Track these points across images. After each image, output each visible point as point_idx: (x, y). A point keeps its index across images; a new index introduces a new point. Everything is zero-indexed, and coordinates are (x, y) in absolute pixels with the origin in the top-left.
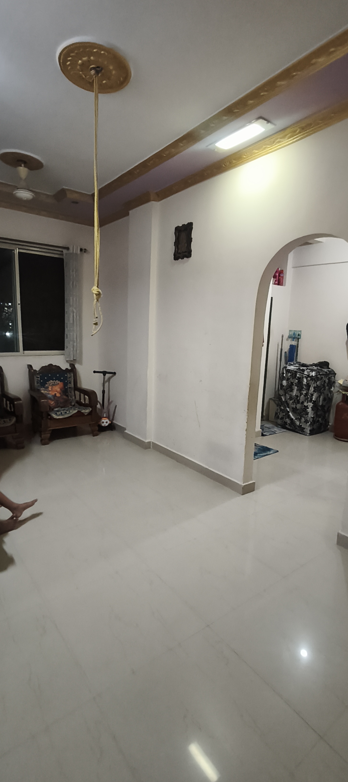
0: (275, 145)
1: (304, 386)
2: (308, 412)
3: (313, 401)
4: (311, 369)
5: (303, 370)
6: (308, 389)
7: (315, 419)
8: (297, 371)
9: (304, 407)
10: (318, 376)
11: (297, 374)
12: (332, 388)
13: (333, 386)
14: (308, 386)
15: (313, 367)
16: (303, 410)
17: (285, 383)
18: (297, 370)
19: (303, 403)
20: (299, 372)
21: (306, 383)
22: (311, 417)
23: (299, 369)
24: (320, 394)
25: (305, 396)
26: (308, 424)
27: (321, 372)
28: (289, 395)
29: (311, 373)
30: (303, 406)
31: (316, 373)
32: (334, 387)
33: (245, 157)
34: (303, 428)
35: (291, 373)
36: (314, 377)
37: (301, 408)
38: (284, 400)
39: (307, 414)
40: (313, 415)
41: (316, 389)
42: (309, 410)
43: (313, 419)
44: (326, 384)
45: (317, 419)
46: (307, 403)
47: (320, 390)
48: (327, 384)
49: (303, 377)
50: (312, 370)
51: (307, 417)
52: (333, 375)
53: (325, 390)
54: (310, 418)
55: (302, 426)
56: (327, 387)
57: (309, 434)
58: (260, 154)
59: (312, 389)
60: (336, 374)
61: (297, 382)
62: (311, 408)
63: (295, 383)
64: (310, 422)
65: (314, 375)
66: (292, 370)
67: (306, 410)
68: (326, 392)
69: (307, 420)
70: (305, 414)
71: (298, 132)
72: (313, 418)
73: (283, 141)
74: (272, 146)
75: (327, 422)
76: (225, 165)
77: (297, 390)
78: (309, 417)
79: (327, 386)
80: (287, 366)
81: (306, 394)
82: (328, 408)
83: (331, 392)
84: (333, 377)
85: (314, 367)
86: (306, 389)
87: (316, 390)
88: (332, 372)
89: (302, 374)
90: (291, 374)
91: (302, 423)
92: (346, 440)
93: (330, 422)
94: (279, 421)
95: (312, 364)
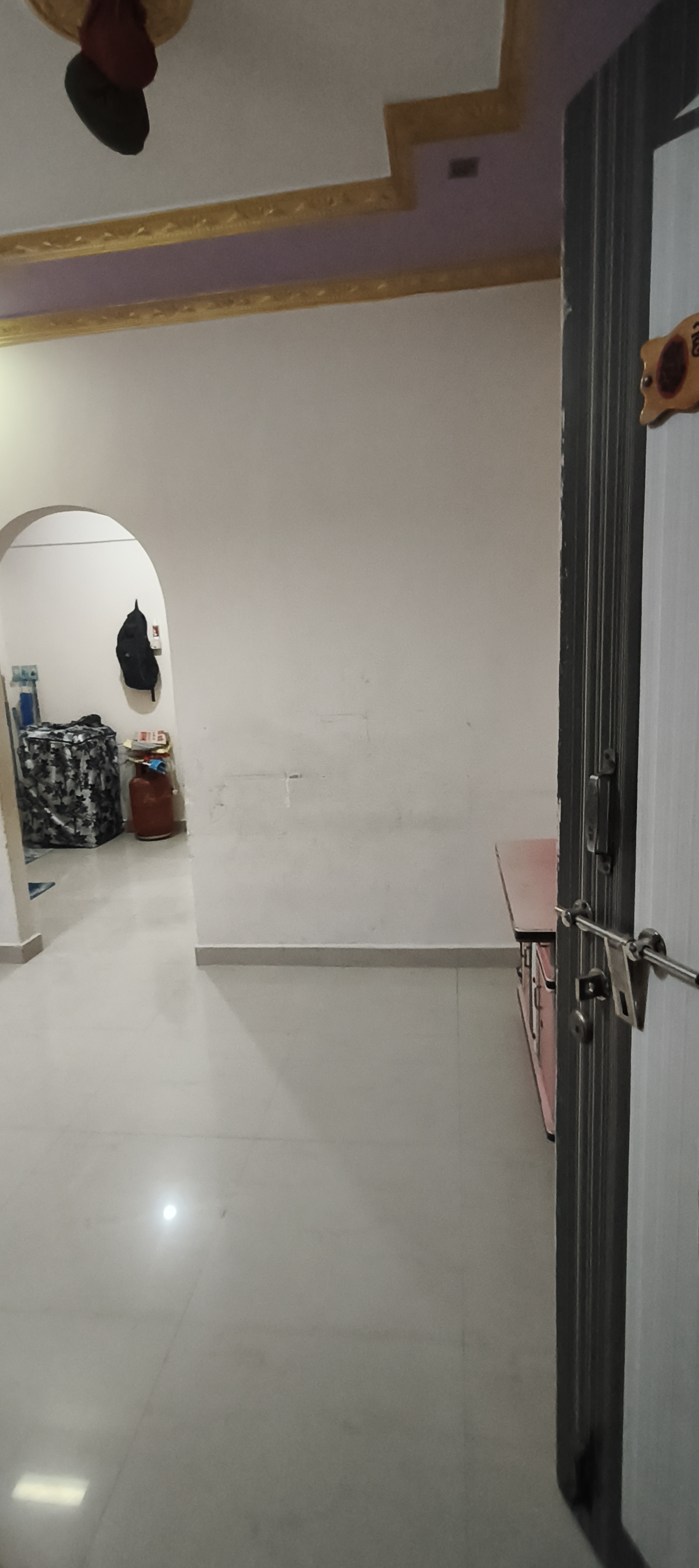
1: (68, 763)
2: (85, 806)
3: (91, 785)
4: (73, 730)
5: (60, 735)
6: (77, 766)
7: (100, 814)
8: (50, 738)
9: (77, 800)
10: (89, 741)
11: (50, 743)
12: (114, 759)
13: (115, 754)
14: (76, 761)
15: (76, 728)
16: (76, 805)
17: (30, 763)
19: (72, 792)
20: (53, 739)
21: (72, 756)
22: (93, 813)
23: (52, 734)
24: (98, 771)
25: (73, 780)
26: (90, 827)
27: (91, 733)
28: (43, 784)
29: (75, 737)
30: (74, 797)
31: (85, 736)
32: (117, 754)
34: (82, 836)
35: (40, 744)
36: (83, 744)
37: (72, 803)
38: (35, 795)
39: (85, 809)
40: (96, 809)
41: (91, 764)
42: (87, 802)
43: (97, 817)
44: (104, 754)
45: (104, 815)
46: (81, 790)
47: (97, 765)
48: (106, 752)
49: (63, 747)
50: (77, 733)
51: (86, 816)
52: (112, 736)
53: (104, 762)
54: (91, 817)
55: (81, 834)
56: (107, 759)
57: (96, 843)
59: (83, 766)
60: (115, 734)
61: (52, 758)
62: (90, 798)
63: (51, 761)
65: (82, 741)
66: (39, 737)
67: (82, 803)
68: (107, 766)
69: (87, 820)
70: (80, 811)
72: (97, 814)
75: (119, 817)
77: (57, 772)
78: (89, 815)
79: (107, 755)
80: (28, 732)
81: (76, 776)
82: (116, 794)
83: (114, 765)
84: (112, 740)
85: (77, 726)
86: (73, 768)
87: (90, 766)
88: (109, 732)
89: (59, 743)
90: (38, 746)
91: (79, 829)
92: (157, 837)
93: (123, 816)
94: (35, 837)
95: (73, 722)
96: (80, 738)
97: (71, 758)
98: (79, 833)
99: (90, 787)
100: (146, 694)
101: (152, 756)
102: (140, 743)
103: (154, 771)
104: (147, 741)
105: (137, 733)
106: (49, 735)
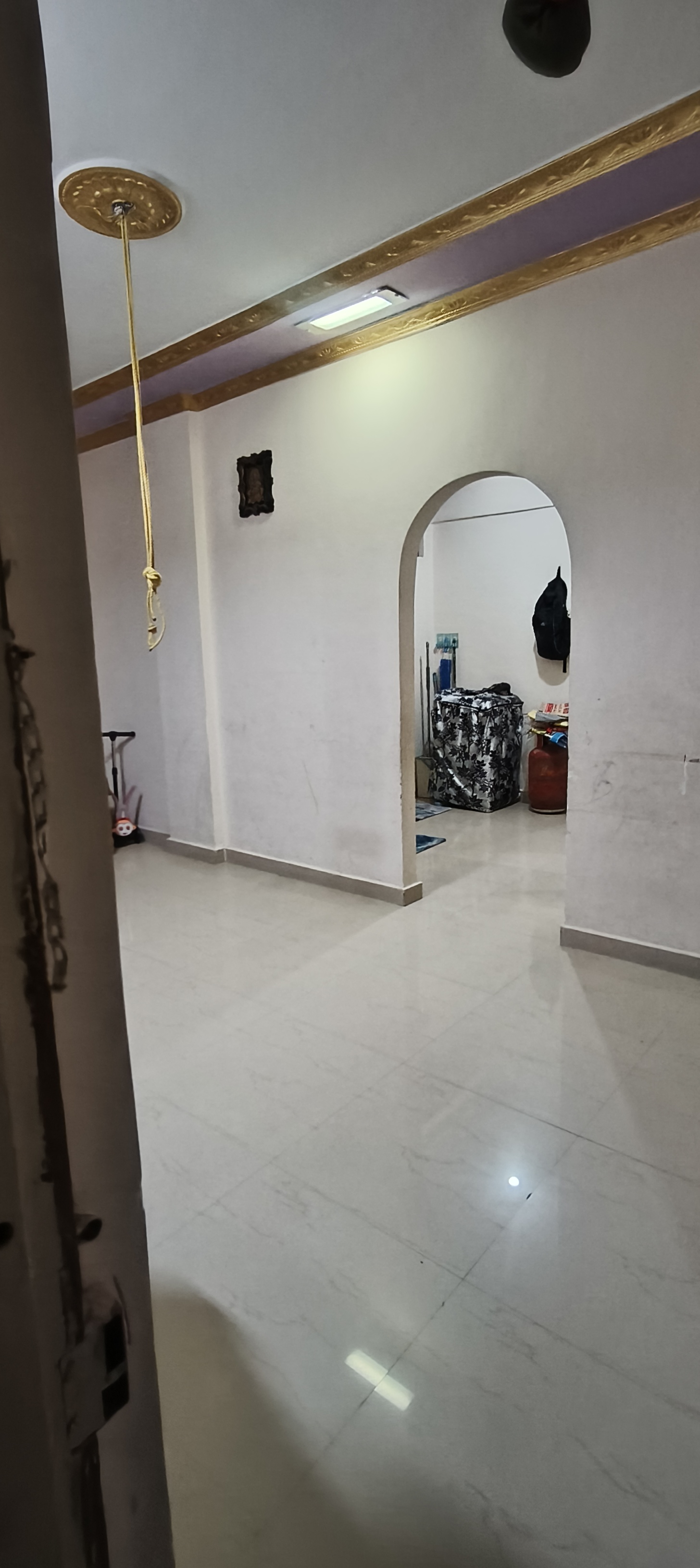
0: (408, 327)
1: (474, 728)
2: (484, 771)
3: (492, 751)
4: (483, 697)
5: (470, 701)
6: (482, 732)
7: (497, 782)
8: (460, 703)
9: (477, 765)
10: (495, 708)
11: (460, 708)
12: (518, 728)
13: (519, 723)
14: (481, 727)
15: (485, 694)
16: (477, 770)
17: (440, 726)
18: (460, 701)
19: (474, 757)
20: (463, 704)
21: (478, 722)
22: (490, 779)
23: (463, 699)
24: (501, 739)
25: (477, 745)
26: (487, 792)
27: (500, 701)
28: (450, 746)
29: (483, 703)
30: (476, 762)
31: (492, 704)
32: (522, 724)
33: (357, 342)
34: (479, 800)
35: (451, 708)
36: (489, 711)
37: (473, 766)
38: (441, 756)
39: (484, 774)
40: (494, 775)
41: (495, 731)
42: (487, 768)
43: (494, 783)
45: (501, 782)
46: (482, 756)
47: (501, 733)
48: (510, 721)
49: (471, 713)
50: (485, 700)
51: (484, 781)
52: (519, 705)
53: (508, 731)
54: (489, 782)
55: (478, 798)
56: (511, 727)
57: (490, 809)
58: (383, 340)
59: (487, 732)
60: (522, 703)
61: (461, 722)
62: (490, 764)
63: (459, 725)
64: (489, 789)
65: (488, 708)
66: (451, 702)
67: (482, 768)
68: (510, 734)
69: (484, 785)
70: (480, 775)
71: (443, 311)
72: (494, 781)
73: (420, 322)
74: (403, 329)
75: (516, 787)
76: (322, 354)
77: (463, 737)
78: (487, 780)
79: (511, 724)
80: (442, 696)
81: (479, 741)
82: (515, 763)
83: (518, 734)
84: (519, 709)
86: (478, 733)
87: (494, 733)
88: (517, 701)
89: (468, 708)
90: (450, 710)
91: (476, 793)
92: (550, 811)
93: (520, 787)
94: (437, 795)
95: (484, 689)
96: (487, 705)
97: (477, 724)
98: (476, 796)
99: (490, 753)
100: (558, 665)
101: (555, 729)
102: (546, 715)
103: (555, 743)
104: (552, 713)
105: (543, 704)
106: (460, 700)
